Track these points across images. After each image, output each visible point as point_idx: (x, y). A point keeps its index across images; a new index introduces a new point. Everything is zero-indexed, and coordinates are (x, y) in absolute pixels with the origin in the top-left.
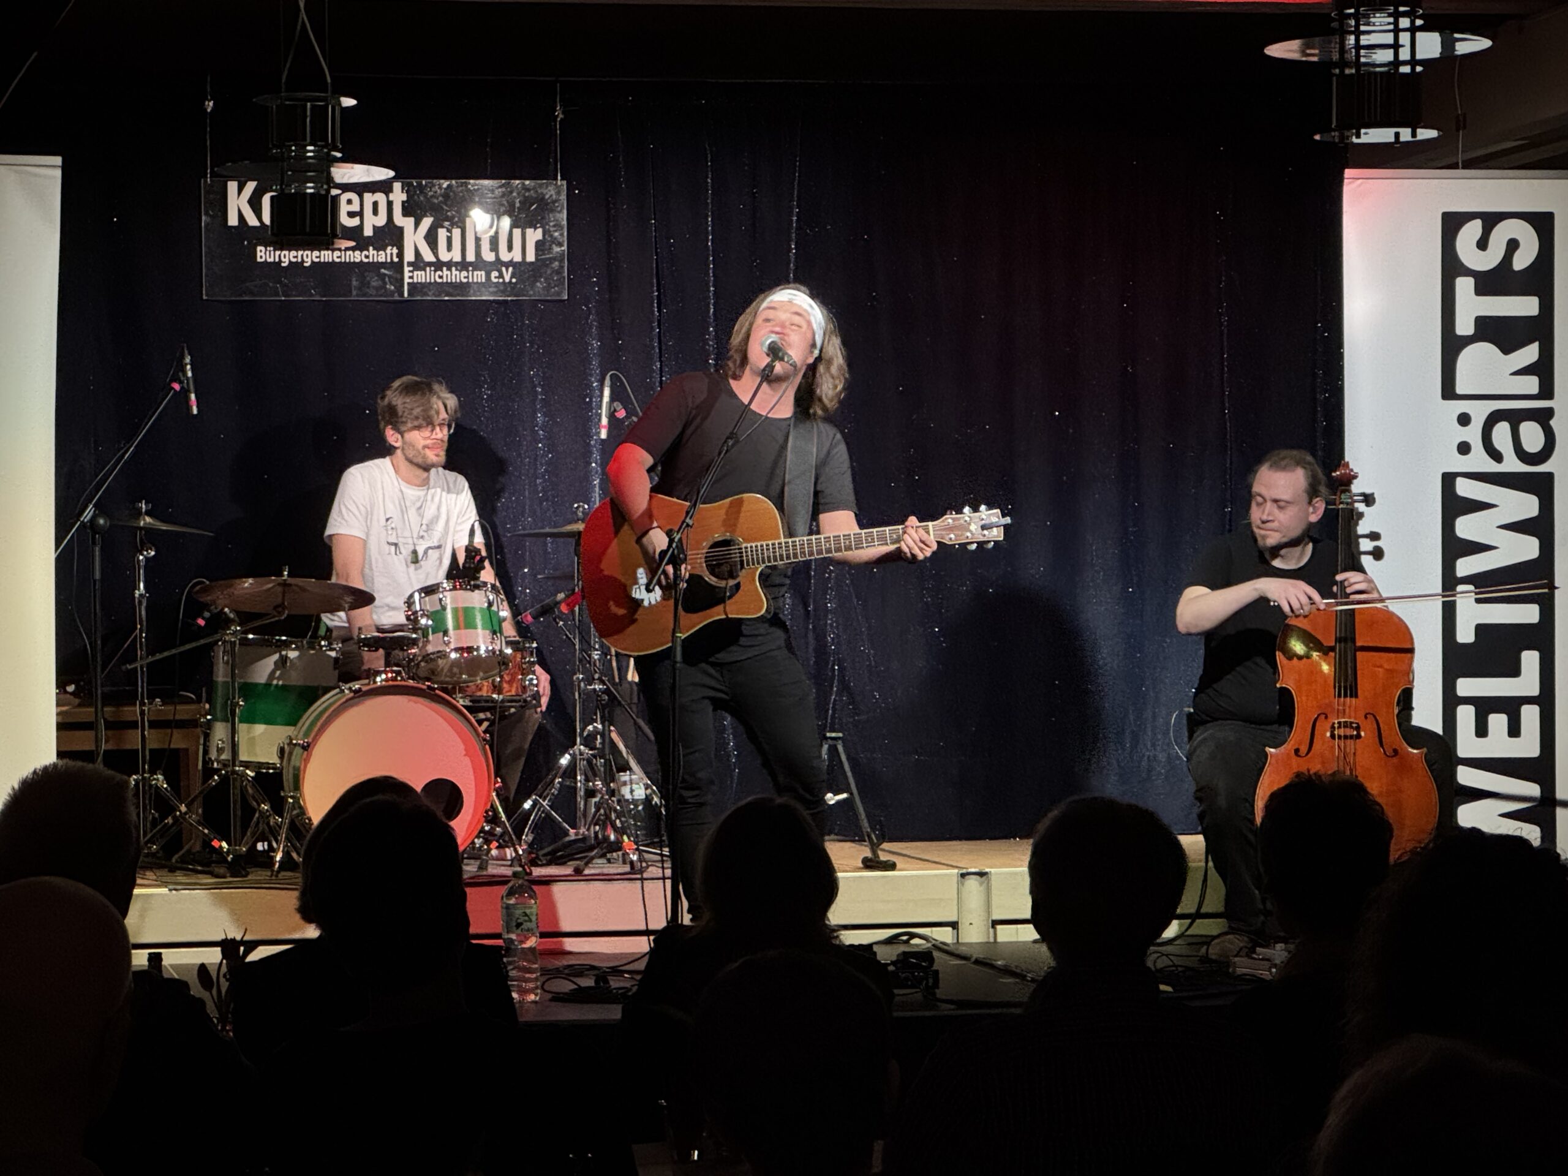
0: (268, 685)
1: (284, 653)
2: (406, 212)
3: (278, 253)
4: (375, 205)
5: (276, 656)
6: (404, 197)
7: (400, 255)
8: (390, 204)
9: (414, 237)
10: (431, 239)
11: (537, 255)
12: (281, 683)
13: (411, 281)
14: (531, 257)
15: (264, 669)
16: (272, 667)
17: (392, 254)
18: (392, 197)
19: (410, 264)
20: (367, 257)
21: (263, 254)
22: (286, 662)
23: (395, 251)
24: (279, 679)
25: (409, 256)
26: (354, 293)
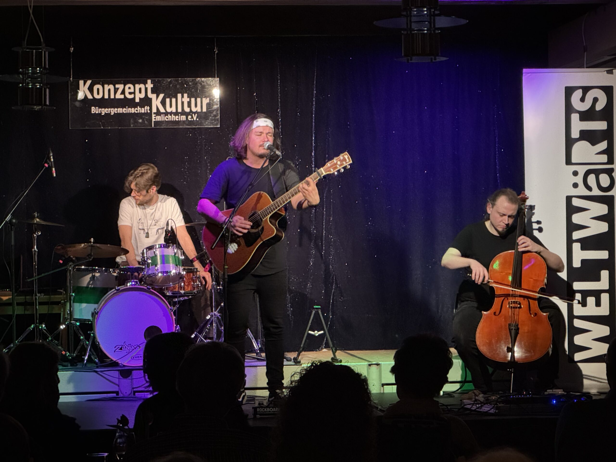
0: (87, 287)
1: (94, 274)
2: (153, 92)
3: (100, 109)
4: (140, 89)
5: (90, 275)
6: (152, 86)
7: (151, 109)
8: (146, 89)
9: (156, 102)
10: (163, 103)
11: (207, 109)
12: (92, 286)
13: (155, 120)
14: (205, 110)
15: (86, 280)
16: (89, 280)
17: (147, 109)
18: (147, 86)
19: (154, 113)
20: (137, 111)
21: (94, 110)
22: (94, 277)
23: (148, 108)
24: (91, 285)
25: (154, 110)
26: (132, 126)
